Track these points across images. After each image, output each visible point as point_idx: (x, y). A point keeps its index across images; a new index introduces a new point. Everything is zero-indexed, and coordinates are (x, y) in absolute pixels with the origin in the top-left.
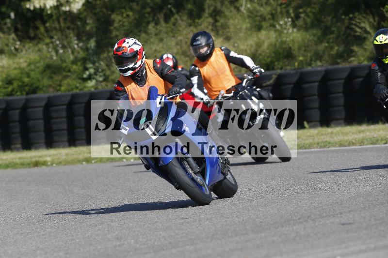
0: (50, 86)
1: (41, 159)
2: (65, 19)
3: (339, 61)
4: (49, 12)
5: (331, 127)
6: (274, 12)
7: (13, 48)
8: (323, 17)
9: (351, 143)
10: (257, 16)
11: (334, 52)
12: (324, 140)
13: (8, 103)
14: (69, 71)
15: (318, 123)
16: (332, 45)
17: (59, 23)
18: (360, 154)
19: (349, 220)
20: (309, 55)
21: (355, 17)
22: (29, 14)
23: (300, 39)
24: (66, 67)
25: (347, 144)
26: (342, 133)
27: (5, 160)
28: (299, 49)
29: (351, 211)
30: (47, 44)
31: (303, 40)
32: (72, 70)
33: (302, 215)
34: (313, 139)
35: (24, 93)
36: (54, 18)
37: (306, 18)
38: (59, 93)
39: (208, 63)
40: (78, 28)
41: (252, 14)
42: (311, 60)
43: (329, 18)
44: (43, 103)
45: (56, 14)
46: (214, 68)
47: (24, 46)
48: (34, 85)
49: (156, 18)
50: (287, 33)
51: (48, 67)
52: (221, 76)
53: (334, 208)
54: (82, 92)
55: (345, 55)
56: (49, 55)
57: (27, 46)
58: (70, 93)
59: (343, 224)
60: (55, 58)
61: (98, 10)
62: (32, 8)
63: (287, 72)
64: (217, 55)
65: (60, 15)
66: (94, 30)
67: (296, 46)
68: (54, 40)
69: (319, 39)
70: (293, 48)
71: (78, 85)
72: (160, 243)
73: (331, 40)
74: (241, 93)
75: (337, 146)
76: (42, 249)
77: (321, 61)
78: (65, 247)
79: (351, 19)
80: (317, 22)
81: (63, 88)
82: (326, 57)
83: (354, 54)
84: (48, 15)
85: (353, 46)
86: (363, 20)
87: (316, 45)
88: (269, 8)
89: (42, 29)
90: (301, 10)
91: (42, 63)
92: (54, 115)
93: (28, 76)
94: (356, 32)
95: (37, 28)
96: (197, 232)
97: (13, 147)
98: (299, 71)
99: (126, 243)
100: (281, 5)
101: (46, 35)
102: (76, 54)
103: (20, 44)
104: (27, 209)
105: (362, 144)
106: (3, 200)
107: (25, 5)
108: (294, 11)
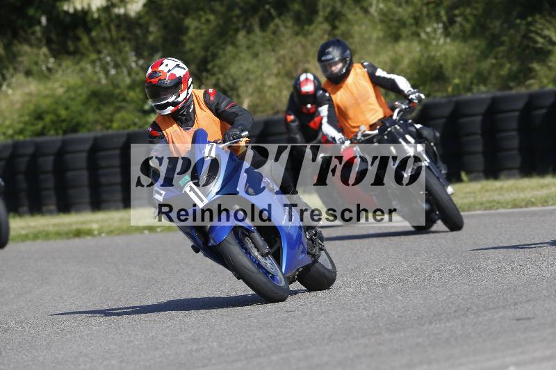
0: (96, 122)
1: (86, 227)
2: (118, 27)
3: (512, 84)
4: (96, 16)
5: (501, 180)
6: (418, 14)
7: (44, 68)
8: (488, 21)
9: (530, 203)
10: (392, 20)
11: (504, 72)
12: (491, 199)
13: (38, 146)
14: (124, 100)
15: (481, 174)
16: (502, 61)
17: (110, 31)
18: (543, 218)
19: (527, 314)
20: (469, 76)
21: (536, 22)
22: (68, 19)
23: (455, 53)
24: (120, 94)
25: (523, 204)
26: (517, 188)
27: (34, 227)
28: (455, 67)
29: (529, 300)
30: (93, 62)
31: (460, 55)
32: (128, 98)
33: (458, 306)
34: (475, 197)
35: (60, 132)
36: (103, 24)
37: (464, 23)
38: (110, 132)
39: (344, 86)
40: (137, 37)
41: (386, 18)
42: (472, 83)
43: (498, 23)
44: (87, 146)
45: (106, 19)
46: (352, 94)
47: (60, 65)
48: (75, 121)
49: (248, 24)
50: (437, 44)
51: (94, 94)
52: (362, 105)
53: (505, 296)
54: (142, 130)
55: (521, 76)
56: (95, 78)
57: (64, 64)
58: (126, 131)
59: (518, 320)
60: (104, 81)
61: (165, 13)
62: (71, 10)
63: (437, 100)
64: (357, 74)
65: (111, 20)
66: (160, 41)
67: (450, 64)
68: (102, 56)
69: (482, 52)
70: (445, 67)
71: (137, 120)
72: (254, 347)
73: (500, 55)
74: (389, 129)
75: (509, 206)
76: (86, 355)
77: (485, 84)
78: (119, 352)
79: (529, 24)
80: (479, 29)
81: (115, 125)
82: (493, 80)
83: (533, 74)
84: (94, 20)
85: (532, 63)
86: (547, 25)
87: (479, 61)
88: (410, 9)
89: (85, 40)
90: (457, 12)
91: (85, 89)
92: (103, 163)
93: (67, 108)
94: (536, 42)
95: (78, 39)
96: (308, 331)
97: (44, 208)
98: (455, 99)
99: (206, 346)
100: (428, 4)
101: (91, 48)
102: (133, 76)
103: (55, 62)
104: (65, 297)
105: (546, 204)
106: (30, 285)
107: (62, 6)
108: (447, 13)
